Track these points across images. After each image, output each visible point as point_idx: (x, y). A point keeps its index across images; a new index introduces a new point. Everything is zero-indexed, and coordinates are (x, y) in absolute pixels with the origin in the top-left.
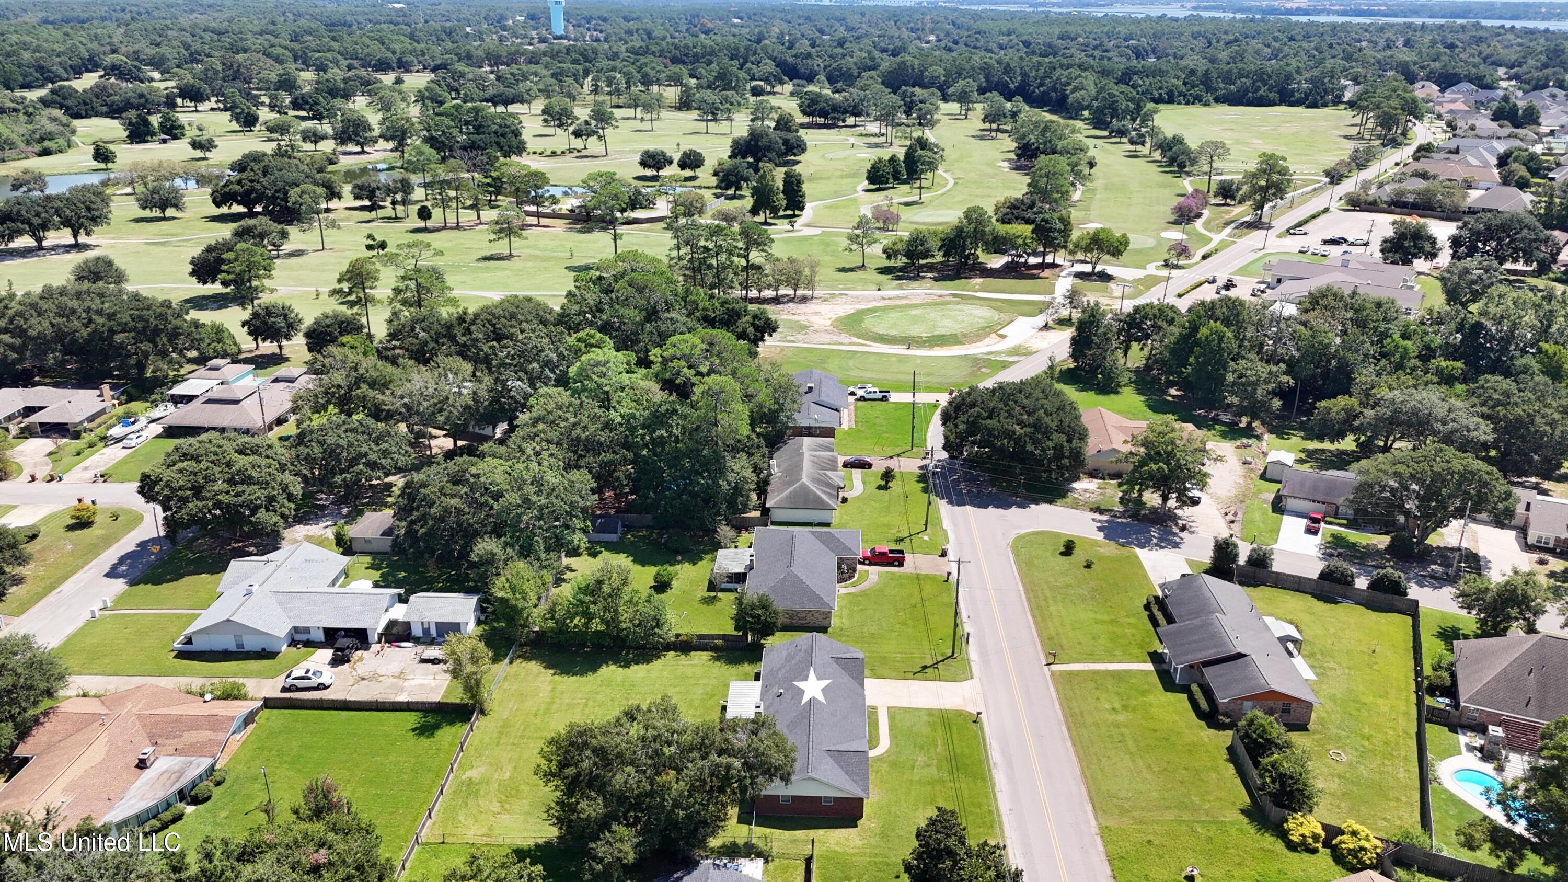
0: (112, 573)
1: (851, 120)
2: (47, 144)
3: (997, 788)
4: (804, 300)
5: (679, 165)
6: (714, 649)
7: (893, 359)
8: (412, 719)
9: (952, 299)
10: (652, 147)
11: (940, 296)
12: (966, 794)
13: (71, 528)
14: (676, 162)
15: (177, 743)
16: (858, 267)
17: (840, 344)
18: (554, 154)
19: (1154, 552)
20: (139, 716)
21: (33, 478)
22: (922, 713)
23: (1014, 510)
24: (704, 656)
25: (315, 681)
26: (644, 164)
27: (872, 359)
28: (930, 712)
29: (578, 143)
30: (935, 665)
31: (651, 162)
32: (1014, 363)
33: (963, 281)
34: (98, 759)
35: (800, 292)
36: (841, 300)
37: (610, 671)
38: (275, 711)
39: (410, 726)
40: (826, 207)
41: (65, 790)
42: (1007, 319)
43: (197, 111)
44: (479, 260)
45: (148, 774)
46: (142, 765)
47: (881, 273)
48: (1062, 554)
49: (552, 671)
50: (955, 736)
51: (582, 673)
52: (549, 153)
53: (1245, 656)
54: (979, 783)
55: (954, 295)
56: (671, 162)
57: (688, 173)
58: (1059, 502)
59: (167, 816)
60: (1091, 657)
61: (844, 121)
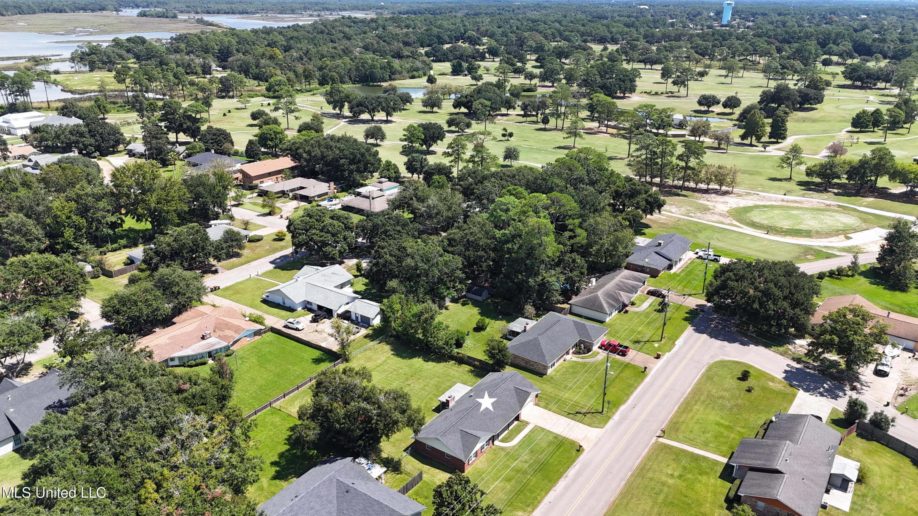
0: (271, 262)
1: (881, 85)
2: (415, 73)
3: (555, 488)
4: (726, 193)
5: (723, 105)
6: (474, 366)
7: (749, 238)
8: (317, 354)
9: (836, 208)
10: (707, 93)
11: (829, 205)
12: (532, 484)
13: (275, 240)
14: (721, 103)
15: (221, 333)
16: (786, 180)
17: (722, 223)
18: (656, 94)
19: (814, 397)
20: (217, 318)
21: (281, 217)
22: (551, 435)
23: (737, 345)
24: (467, 368)
25: (295, 326)
26: (700, 103)
27: (733, 235)
28: (556, 436)
29: (675, 88)
30: (585, 414)
31: (704, 101)
32: (836, 256)
33: (859, 198)
34: (190, 330)
35: (724, 188)
36: (750, 197)
37: (418, 362)
38: (274, 334)
39: (314, 357)
40: (807, 139)
41: (170, 338)
42: (865, 227)
43: (493, 61)
44: (555, 148)
45: (204, 342)
46: (203, 338)
47: (798, 185)
48: (739, 379)
49: (392, 353)
50: (557, 453)
51: (404, 358)
52: (653, 93)
53: (782, 473)
54: (546, 481)
55: (839, 206)
56: (718, 103)
57: (728, 110)
58: (774, 348)
59: (198, 361)
60: (691, 442)
61: (875, 85)
